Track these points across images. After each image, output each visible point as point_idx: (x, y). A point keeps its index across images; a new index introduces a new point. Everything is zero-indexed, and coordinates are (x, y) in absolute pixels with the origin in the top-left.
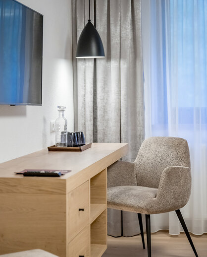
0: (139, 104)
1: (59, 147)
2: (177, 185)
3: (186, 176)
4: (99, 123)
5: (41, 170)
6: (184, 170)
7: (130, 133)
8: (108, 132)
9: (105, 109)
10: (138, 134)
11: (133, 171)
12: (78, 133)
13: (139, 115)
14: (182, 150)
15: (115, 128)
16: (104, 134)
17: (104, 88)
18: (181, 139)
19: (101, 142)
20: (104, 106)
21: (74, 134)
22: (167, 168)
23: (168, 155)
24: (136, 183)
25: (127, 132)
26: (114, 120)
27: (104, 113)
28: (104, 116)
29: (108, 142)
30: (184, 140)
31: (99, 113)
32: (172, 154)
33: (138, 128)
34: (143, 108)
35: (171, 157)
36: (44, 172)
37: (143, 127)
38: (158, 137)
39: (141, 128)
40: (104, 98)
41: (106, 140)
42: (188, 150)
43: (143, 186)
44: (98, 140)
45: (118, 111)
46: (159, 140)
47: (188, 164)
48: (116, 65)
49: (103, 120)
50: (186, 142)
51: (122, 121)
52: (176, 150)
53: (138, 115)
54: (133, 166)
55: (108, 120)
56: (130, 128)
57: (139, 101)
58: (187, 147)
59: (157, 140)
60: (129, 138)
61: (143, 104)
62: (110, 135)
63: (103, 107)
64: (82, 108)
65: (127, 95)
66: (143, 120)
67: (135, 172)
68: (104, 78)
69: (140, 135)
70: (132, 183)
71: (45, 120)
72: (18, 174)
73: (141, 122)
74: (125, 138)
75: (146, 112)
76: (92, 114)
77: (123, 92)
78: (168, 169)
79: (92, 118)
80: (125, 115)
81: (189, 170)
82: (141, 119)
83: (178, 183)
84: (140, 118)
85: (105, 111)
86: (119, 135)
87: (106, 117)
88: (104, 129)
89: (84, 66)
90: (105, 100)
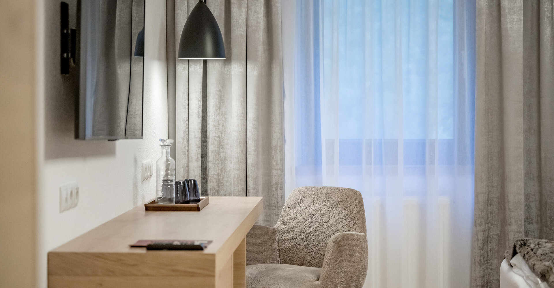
0: (276, 135)
1: (161, 204)
2: (350, 261)
3: (362, 248)
4: (210, 165)
5: (174, 241)
6: (359, 238)
7: (261, 181)
8: (225, 179)
9: (220, 142)
10: (274, 181)
11: (273, 240)
12: (188, 181)
13: (276, 151)
14: (353, 208)
15: (237, 172)
16: (220, 183)
17: (219, 108)
18: (352, 190)
19: (214, 195)
20: (219, 137)
21: (184, 183)
22: (336, 235)
23: (331, 216)
24: (278, 259)
25: (256, 179)
26: (236, 160)
27: (218, 148)
28: (219, 154)
29: (225, 195)
30: (356, 192)
31: (211, 148)
32: (338, 213)
33: (275, 172)
34: (283, 139)
35: (336, 218)
36: (179, 243)
37: (283, 170)
38: (314, 188)
39: (279, 172)
40: (219, 124)
41: (222, 192)
42: (363, 207)
43: (291, 264)
44: (209, 191)
45: (243, 145)
46: (316, 191)
47: (363, 229)
48: (240, 70)
49: (218, 160)
50: (360, 195)
51: (249, 161)
52: (344, 208)
53: (273, 152)
54: (274, 232)
55: (225, 159)
56: (261, 172)
57: (276, 129)
58: (360, 203)
59: (312, 191)
60: (260, 188)
61: (282, 134)
62: (228, 184)
63: (217, 139)
64: (183, 139)
65: (257, 119)
66: (282, 160)
67: (276, 243)
68: (220, 91)
69: (277, 184)
70: (271, 260)
71: (136, 161)
72: (133, 247)
73: (279, 162)
74: (254, 189)
75: (287, 148)
76: (200, 150)
77: (251, 115)
78: (338, 237)
79: (200, 156)
80: (255, 151)
81: (365, 238)
82: (279, 158)
83: (351, 257)
84: (277, 156)
85: (220, 146)
86: (244, 183)
87: (222, 155)
88: (218, 174)
89: (187, 72)
90: (221, 127)
